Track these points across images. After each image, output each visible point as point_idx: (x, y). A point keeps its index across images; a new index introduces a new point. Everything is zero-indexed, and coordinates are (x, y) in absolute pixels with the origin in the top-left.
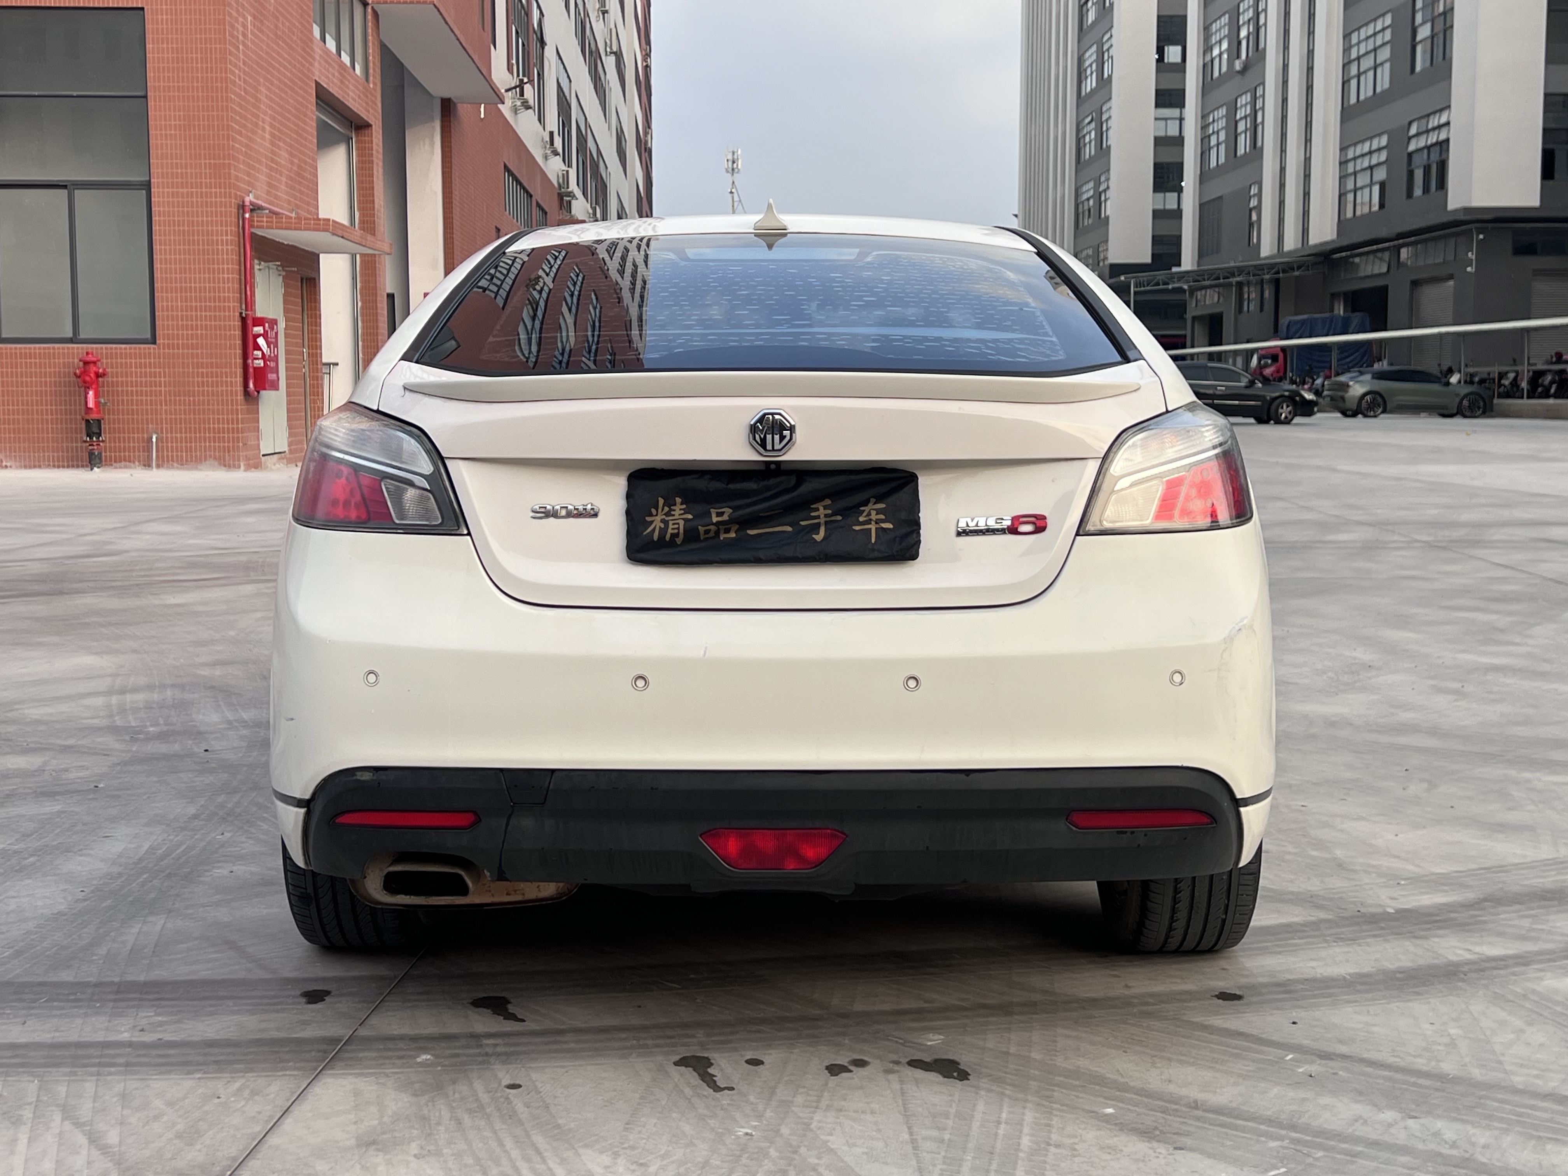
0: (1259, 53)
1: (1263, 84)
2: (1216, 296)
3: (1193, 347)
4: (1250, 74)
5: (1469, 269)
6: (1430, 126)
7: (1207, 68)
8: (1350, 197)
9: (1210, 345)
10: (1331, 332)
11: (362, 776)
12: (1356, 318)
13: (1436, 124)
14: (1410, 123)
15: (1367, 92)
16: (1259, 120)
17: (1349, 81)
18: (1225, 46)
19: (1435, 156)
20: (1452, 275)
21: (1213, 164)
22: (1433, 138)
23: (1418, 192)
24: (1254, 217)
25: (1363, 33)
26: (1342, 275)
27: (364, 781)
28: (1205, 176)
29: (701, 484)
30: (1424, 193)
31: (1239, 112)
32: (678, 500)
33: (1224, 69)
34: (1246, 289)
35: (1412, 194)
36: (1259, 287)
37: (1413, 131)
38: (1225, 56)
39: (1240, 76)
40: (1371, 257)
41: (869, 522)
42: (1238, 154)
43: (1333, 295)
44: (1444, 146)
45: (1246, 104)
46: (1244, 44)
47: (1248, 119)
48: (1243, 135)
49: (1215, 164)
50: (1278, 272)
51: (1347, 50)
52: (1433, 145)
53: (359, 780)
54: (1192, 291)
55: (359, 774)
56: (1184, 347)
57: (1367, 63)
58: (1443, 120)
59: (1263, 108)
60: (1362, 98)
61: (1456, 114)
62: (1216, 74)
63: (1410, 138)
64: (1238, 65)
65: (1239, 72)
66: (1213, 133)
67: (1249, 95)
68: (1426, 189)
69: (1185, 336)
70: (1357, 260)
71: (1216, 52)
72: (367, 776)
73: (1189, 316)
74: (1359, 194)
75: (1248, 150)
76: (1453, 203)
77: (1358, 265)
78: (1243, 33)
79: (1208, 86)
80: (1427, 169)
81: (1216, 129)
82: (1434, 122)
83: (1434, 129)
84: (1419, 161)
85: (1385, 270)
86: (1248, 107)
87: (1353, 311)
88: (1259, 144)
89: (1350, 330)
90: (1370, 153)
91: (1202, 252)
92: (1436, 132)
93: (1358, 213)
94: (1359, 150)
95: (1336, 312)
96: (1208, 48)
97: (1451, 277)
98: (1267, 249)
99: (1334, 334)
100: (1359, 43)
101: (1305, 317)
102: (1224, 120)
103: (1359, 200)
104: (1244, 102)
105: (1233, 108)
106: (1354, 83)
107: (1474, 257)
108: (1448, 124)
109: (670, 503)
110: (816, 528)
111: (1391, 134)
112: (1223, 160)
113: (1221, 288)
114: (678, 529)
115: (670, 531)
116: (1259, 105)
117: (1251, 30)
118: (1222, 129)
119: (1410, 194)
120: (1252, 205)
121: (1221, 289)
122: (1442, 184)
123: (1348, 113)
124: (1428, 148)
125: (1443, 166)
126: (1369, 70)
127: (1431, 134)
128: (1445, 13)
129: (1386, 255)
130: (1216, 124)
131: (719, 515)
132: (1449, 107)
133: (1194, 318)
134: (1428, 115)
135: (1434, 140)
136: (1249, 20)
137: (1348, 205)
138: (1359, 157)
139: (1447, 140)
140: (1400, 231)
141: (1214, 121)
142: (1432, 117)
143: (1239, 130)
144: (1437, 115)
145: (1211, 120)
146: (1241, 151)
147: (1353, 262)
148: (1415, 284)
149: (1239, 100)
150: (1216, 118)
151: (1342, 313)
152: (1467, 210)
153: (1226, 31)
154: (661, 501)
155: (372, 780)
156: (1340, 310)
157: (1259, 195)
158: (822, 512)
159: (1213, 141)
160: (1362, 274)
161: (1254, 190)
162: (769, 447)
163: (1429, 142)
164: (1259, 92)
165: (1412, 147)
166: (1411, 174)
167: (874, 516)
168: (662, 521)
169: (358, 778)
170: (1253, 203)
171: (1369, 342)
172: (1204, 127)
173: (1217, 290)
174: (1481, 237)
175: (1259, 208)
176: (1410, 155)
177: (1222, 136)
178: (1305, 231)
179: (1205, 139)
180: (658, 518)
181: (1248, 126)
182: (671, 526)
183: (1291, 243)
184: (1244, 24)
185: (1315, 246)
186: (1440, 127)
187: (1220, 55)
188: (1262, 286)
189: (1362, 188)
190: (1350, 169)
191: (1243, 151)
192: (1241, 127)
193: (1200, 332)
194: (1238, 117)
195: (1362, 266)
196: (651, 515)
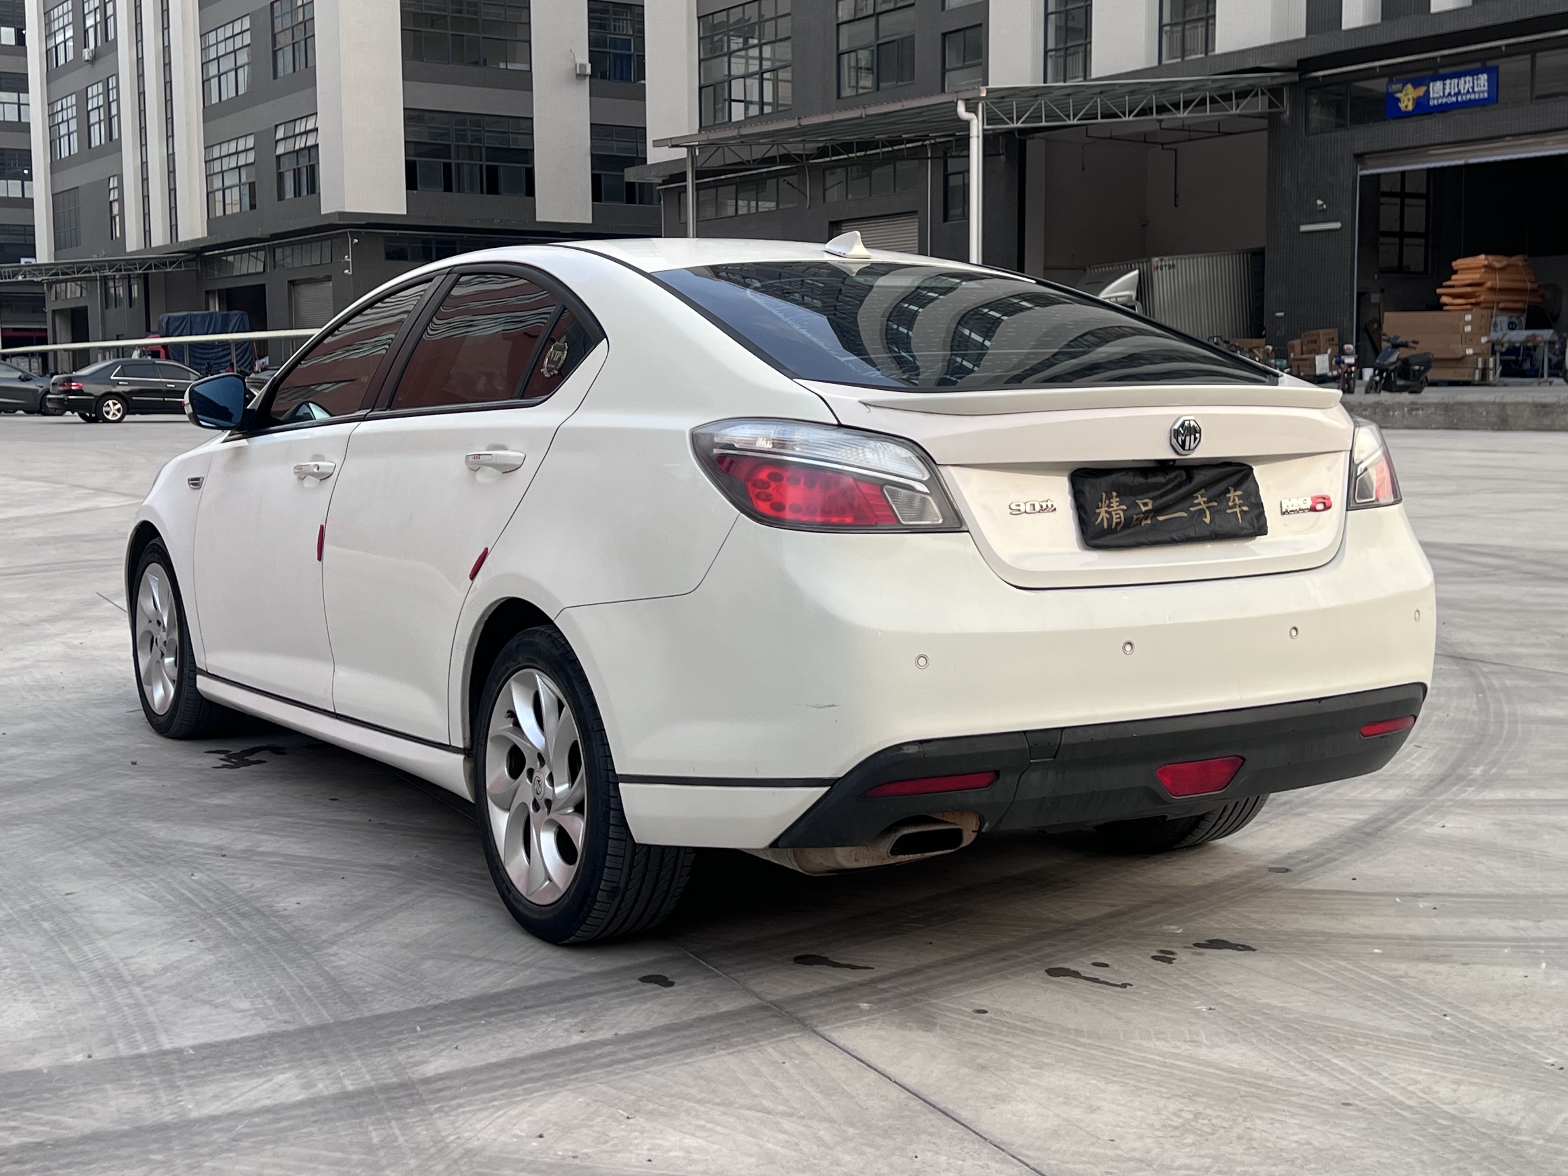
0: (109, 46)
1: (117, 76)
2: (79, 289)
3: (55, 343)
4: (99, 64)
5: (346, 271)
6: (297, 132)
7: (50, 54)
8: (219, 195)
9: (73, 342)
10: (211, 331)
11: (908, 749)
12: (235, 315)
13: (303, 130)
14: (276, 126)
15: (229, 92)
16: (114, 111)
17: (209, 80)
18: (69, 33)
19: (304, 162)
20: (330, 276)
21: (65, 153)
22: (300, 143)
23: (289, 194)
24: (116, 210)
25: (221, 34)
26: (216, 273)
27: (911, 754)
28: (56, 166)
29: (1128, 479)
30: (295, 196)
31: (90, 102)
32: (1114, 494)
33: (70, 57)
34: (111, 284)
35: (284, 196)
36: (126, 282)
37: (280, 134)
38: (70, 44)
39: (89, 65)
40: (246, 256)
41: (1234, 506)
42: (93, 146)
43: (207, 292)
44: (313, 151)
45: (98, 95)
46: (91, 32)
47: (102, 109)
48: (97, 126)
49: (67, 154)
50: (149, 268)
51: (204, 49)
52: (301, 149)
53: (907, 754)
54: (50, 284)
55: (906, 747)
56: (46, 344)
57: (227, 64)
58: (310, 126)
59: (118, 100)
60: (224, 98)
61: (321, 121)
62: (61, 61)
63: (277, 142)
64: (86, 54)
65: (87, 61)
66: (63, 121)
67: (100, 85)
68: (297, 193)
69: (46, 330)
70: (230, 258)
71: (60, 38)
72: (913, 749)
73: (48, 309)
74: (227, 192)
75: (103, 142)
76: (327, 207)
77: (232, 264)
78: (90, 22)
79: (52, 74)
80: (297, 173)
81: (65, 118)
82: (300, 127)
83: (301, 134)
84: (287, 165)
85: (261, 270)
86: (101, 97)
87: (229, 309)
88: (116, 136)
89: (230, 329)
90: (237, 153)
91: (58, 245)
92: (304, 137)
93: (228, 212)
94: (225, 149)
95: (212, 310)
96: (50, 35)
97: (328, 278)
98: (133, 243)
99: (214, 333)
100: (217, 43)
101: (185, 313)
102: (74, 108)
103: (228, 201)
104: (95, 93)
105: (83, 98)
106: (214, 82)
107: (350, 260)
108: (316, 130)
109: (1110, 498)
110: (1202, 512)
111: (257, 136)
112: (76, 151)
113: (84, 282)
114: (1120, 518)
115: (1115, 521)
116: (113, 95)
117: (98, 19)
118: (73, 118)
119: (281, 196)
120: (111, 198)
121: (84, 284)
122: (313, 188)
123: (210, 113)
124: (297, 152)
125: (313, 171)
126: (230, 70)
127: (298, 138)
128: (304, 22)
129: (261, 254)
130: (65, 112)
131: (1145, 504)
132: (316, 113)
133: (54, 312)
134: (295, 120)
135: (303, 145)
136: (95, 9)
137: (217, 204)
138: (225, 156)
139: (316, 146)
140: (273, 232)
141: (62, 109)
142: (298, 122)
143: (92, 121)
144: (304, 120)
145: (59, 108)
146: (95, 142)
147: (227, 260)
148: (292, 283)
149: (90, 89)
150: (65, 107)
151: (217, 309)
152: (342, 214)
153: (70, 18)
154: (1104, 495)
155: (919, 752)
156: (215, 307)
157: (120, 187)
158: (1201, 500)
159: (63, 130)
160: (236, 273)
161: (113, 183)
162: (1187, 447)
163: (297, 147)
164: (112, 82)
165: (280, 150)
166: (280, 176)
167: (1237, 501)
168: (1107, 512)
169: (905, 751)
170: (114, 195)
171: (250, 341)
172: (52, 115)
173: (79, 283)
174: (356, 241)
175: (121, 200)
176: (278, 157)
177: (73, 126)
178: (173, 228)
179: (53, 128)
180: (1103, 510)
181: (102, 118)
182: (1115, 517)
183: (159, 238)
184: (89, 12)
185: (186, 242)
186: (307, 133)
187: (65, 42)
188: (129, 281)
189: (230, 187)
190: (217, 169)
191: (98, 143)
192: (94, 117)
193: (62, 327)
194: (90, 108)
195: (237, 265)
196: (1098, 508)
